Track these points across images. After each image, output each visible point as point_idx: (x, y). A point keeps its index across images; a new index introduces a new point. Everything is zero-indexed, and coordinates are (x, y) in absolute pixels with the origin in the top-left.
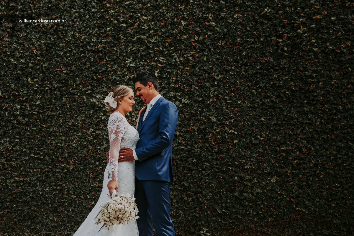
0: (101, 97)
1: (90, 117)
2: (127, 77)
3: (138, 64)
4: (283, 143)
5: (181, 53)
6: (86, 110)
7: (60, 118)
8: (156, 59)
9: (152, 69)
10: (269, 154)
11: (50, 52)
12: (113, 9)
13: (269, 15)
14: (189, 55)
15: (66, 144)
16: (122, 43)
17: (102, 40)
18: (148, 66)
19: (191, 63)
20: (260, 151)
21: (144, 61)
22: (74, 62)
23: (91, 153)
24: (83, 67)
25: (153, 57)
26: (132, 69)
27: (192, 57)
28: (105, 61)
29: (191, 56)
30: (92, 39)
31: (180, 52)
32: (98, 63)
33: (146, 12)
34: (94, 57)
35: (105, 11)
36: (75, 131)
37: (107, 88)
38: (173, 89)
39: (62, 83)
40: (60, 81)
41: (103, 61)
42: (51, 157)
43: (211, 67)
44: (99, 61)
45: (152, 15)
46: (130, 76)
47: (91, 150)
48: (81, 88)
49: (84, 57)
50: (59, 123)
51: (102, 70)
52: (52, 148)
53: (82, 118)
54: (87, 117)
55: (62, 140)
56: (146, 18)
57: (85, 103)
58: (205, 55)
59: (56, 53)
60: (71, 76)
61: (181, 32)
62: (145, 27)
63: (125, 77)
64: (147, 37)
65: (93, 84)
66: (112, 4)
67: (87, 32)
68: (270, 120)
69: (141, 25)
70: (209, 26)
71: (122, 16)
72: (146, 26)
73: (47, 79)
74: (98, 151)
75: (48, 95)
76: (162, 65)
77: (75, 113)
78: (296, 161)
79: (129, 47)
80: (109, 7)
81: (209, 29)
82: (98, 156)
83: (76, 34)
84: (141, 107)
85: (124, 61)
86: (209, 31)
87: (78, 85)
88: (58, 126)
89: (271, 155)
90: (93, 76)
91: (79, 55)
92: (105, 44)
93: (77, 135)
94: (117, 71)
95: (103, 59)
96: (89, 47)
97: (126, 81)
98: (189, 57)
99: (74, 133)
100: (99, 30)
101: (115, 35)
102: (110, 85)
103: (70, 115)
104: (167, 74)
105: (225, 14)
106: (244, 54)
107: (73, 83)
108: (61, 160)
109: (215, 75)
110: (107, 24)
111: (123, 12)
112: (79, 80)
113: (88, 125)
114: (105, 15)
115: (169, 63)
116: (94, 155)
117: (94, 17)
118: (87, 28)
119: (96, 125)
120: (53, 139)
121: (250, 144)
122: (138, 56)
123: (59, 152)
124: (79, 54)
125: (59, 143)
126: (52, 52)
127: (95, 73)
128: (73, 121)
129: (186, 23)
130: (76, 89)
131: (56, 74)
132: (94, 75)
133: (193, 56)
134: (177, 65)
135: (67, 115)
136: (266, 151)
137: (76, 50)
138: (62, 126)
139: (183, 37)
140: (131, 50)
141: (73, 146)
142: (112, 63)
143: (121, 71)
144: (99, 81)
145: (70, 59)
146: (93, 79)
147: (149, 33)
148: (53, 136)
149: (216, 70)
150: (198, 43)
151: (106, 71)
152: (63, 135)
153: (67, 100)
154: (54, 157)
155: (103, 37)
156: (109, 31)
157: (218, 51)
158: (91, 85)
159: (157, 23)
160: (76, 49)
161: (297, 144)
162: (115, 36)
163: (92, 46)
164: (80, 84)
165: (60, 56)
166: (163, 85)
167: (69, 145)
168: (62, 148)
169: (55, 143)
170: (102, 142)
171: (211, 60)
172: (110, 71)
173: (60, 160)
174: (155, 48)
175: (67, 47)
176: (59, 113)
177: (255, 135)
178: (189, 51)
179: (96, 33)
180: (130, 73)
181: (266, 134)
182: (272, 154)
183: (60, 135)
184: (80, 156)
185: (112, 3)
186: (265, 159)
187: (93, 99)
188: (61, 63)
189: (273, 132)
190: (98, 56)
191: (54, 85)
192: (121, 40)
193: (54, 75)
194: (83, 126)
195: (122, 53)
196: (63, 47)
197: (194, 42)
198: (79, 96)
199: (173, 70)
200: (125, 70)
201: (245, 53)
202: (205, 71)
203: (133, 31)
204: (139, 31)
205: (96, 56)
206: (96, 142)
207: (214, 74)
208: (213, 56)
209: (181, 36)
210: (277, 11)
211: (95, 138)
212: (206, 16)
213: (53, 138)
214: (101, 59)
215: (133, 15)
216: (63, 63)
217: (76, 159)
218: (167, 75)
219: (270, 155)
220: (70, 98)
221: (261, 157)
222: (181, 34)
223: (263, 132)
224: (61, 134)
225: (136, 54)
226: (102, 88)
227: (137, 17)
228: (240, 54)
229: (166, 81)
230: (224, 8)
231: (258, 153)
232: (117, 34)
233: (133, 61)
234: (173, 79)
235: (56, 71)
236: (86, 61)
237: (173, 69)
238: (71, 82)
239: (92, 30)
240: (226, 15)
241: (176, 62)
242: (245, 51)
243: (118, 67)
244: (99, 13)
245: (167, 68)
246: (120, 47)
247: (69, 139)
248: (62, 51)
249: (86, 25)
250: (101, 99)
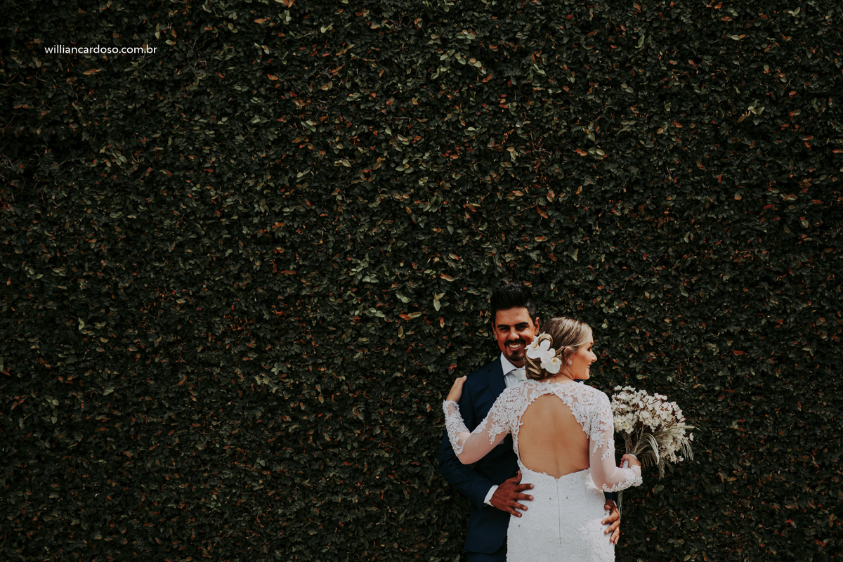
0: (285, 370)
1: (255, 426)
2: (357, 313)
3: (387, 274)
4: (794, 490)
5: (507, 240)
6: (243, 408)
7: (172, 432)
8: (436, 260)
9: (426, 288)
10: (751, 521)
11: (139, 244)
12: (314, 113)
13: (760, 124)
14: (529, 247)
15: (189, 503)
16: (341, 214)
17: (285, 206)
18: (415, 279)
19: (537, 269)
20: (726, 514)
21: (402, 265)
22: (208, 272)
23: (259, 527)
24: (232, 286)
25: (429, 253)
26: (369, 289)
27: (538, 252)
28: (294, 269)
29: (534, 249)
30: (256, 206)
31: (504, 239)
32: (275, 274)
33: (408, 123)
34: (261, 258)
35: (291, 122)
36: (214, 466)
37: (300, 344)
38: (485, 344)
39: (176, 333)
40: (170, 326)
41: (289, 269)
42: (150, 539)
43: (591, 278)
44: (278, 269)
45: (424, 131)
46: (365, 308)
47: (261, 517)
48: (227, 347)
49: (235, 258)
50: (170, 445)
51: (286, 295)
52: (151, 514)
53: (233, 429)
54: (247, 428)
55: (179, 493)
56: (405, 141)
57: (241, 389)
58: (575, 246)
59: (154, 248)
60: (200, 311)
61: (509, 179)
62: (405, 167)
63: (352, 313)
64: (411, 196)
65: (262, 335)
66: (309, 101)
67: (240, 185)
68: (758, 428)
69: (394, 162)
70: (589, 159)
71: (340, 136)
72: (408, 166)
73: (133, 321)
74: (278, 521)
75: (137, 368)
76: (453, 276)
77: (212, 416)
78: (825, 541)
79: (361, 225)
80: (303, 110)
81: (589, 168)
82: (280, 534)
83: (209, 190)
84: (395, 396)
85: (346, 266)
86: (588, 173)
87: (220, 339)
88: (166, 452)
89: (757, 524)
90: (261, 310)
91: (219, 251)
92: (293, 220)
93: (220, 478)
94: (328, 296)
95: (289, 262)
96: (248, 227)
97: (353, 323)
98: (529, 251)
99: (211, 471)
100: (275, 177)
101: (320, 191)
102: (308, 337)
103: (199, 421)
104: (466, 302)
105: (632, 123)
106: (686, 240)
107: (207, 332)
108: (178, 547)
109: (602, 301)
110: (296, 161)
111: (343, 123)
112: (222, 323)
113: (251, 449)
114: (289, 132)
115: (474, 270)
116: (268, 531)
117: (259, 139)
118: (241, 171)
119: (273, 449)
120: (155, 491)
121: (697, 495)
122: (386, 251)
123: (172, 526)
124: (221, 248)
125: (170, 502)
126: (144, 244)
127: (268, 302)
128: (208, 438)
129: (522, 151)
130: (215, 349)
131: (158, 308)
132: (264, 307)
133: (540, 247)
134: (497, 275)
135: (192, 421)
136: (745, 512)
137: (210, 238)
138: (179, 453)
139: (514, 195)
140: (366, 235)
141: (209, 509)
142: (313, 273)
143: (340, 296)
144: (278, 324)
145: (196, 263)
146: (260, 319)
147: (417, 186)
148: (155, 481)
149: (607, 288)
150: (557, 210)
151: (297, 296)
152: (181, 479)
153: (189, 380)
154: (157, 540)
155: (287, 199)
156: (302, 182)
157: (614, 233)
158: (255, 335)
159: (440, 154)
160: (211, 235)
161: (831, 493)
162: (320, 196)
163: (256, 227)
164: (224, 334)
165: (167, 254)
166: (459, 334)
167: (198, 507)
168: (179, 514)
169: (159, 502)
170: (291, 495)
171: (591, 258)
172: (309, 297)
173: (176, 547)
174: (435, 230)
175: (186, 230)
176: (170, 417)
177: (714, 468)
178: (531, 236)
179: (268, 187)
180: (365, 300)
181: (745, 468)
182: (761, 522)
183: (174, 479)
184: (230, 536)
185: (311, 98)
186: (741, 535)
187: (262, 377)
188: (171, 277)
189: (766, 460)
190: (274, 254)
191: (150, 340)
192: (338, 206)
193: (150, 311)
194: (236, 451)
195: (342, 243)
196: (174, 230)
197: (543, 209)
198: (222, 368)
199: (484, 290)
200: (349, 292)
201: (689, 237)
202: (573, 289)
203: (370, 180)
204: (389, 179)
205: (267, 253)
206: (274, 495)
207: (599, 299)
208: (598, 246)
209: (507, 189)
210: (786, 110)
211: (269, 485)
212: (578, 131)
213: (154, 487)
214: (282, 262)
215: (370, 133)
216: (175, 274)
217: (218, 543)
218: (468, 305)
219: (753, 524)
220: (198, 375)
221: (730, 529)
222: (507, 186)
223: (736, 459)
224: (177, 476)
225: (382, 245)
226: (286, 344)
227: (382, 137)
228: (677, 240)
229: (464, 323)
230: (631, 105)
231: (720, 519)
232: (325, 189)
233: (372, 266)
234: (483, 317)
235: (157, 300)
236: (240, 271)
237: (486, 286)
238: (199, 330)
239: (256, 178)
240: (635, 125)
241: (493, 267)
242: (689, 230)
243: (332, 283)
244: (272, 129)
245: (469, 286)
246: (335, 227)
247: (198, 490)
248: (171, 240)
249: (238, 164)
250: (284, 376)
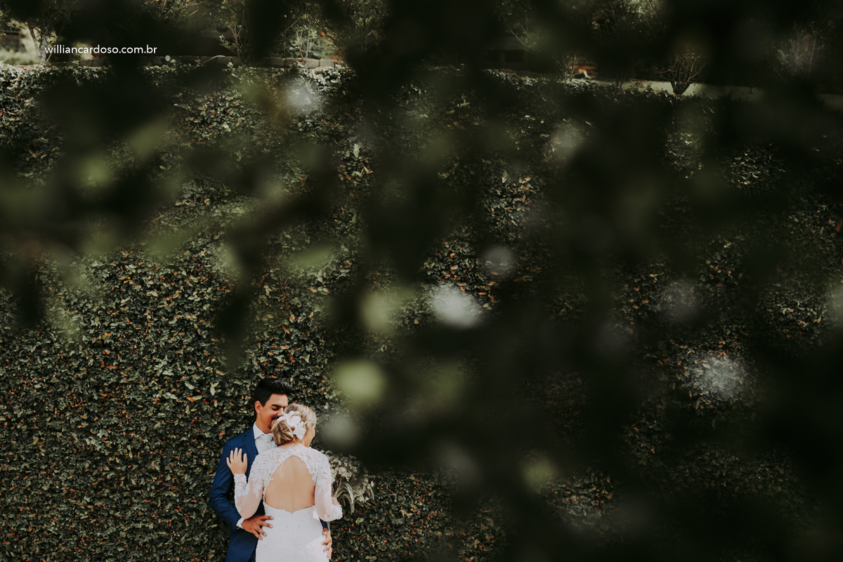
0: (107, 435)
1: (84, 474)
2: (158, 396)
3: (180, 369)
4: (451, 523)
5: (262, 347)
6: (77, 461)
7: (26, 477)
8: (213, 360)
9: (206, 379)
10: (422, 544)
11: (11, 347)
12: (134, 260)
13: (431, 274)
14: (277, 352)
15: (36, 528)
16: (150, 328)
17: (112, 322)
18: (198, 373)
19: (281, 368)
20: (405, 538)
21: (190, 363)
22: (57, 366)
23: (83, 545)
24: (73, 376)
25: (209, 356)
26: (166, 380)
27: (283, 356)
28: (116, 365)
29: (280, 354)
30: (92, 321)
31: (260, 347)
32: (103, 369)
33: (198, 268)
34: (94, 357)
35: (119, 265)
36: (54, 501)
37: (118, 417)
38: (244, 419)
39: (33, 408)
40: (29, 403)
41: (112, 365)
42: (7, 553)
43: (318, 374)
44: (105, 365)
45: (208, 273)
46: (163, 393)
47: (85, 538)
48: (68, 418)
49: (76, 357)
50: (24, 486)
51: (110, 383)
52: (9, 535)
53: (69, 475)
54: (78, 475)
55: (29, 521)
56: (195, 280)
57: (75, 447)
58: (308, 353)
59: (21, 350)
60: (50, 393)
61: (264, 306)
62: (195, 298)
63: (154, 396)
64: (198, 317)
65: (92, 410)
66: (132, 252)
67: (82, 308)
68: (428, 480)
69: (187, 293)
70: (318, 294)
71: (152, 276)
72: (196, 296)
73: (4, 399)
74: (97, 541)
75: (4, 432)
76: (224, 371)
77: (55, 466)
78: (472, 558)
79: (163, 336)
80: (127, 258)
81: (317, 300)
82: (98, 551)
83: (61, 311)
84: (182, 454)
85: (152, 364)
86: (318, 303)
87: (63, 412)
88: (21, 492)
89: (426, 546)
90: (92, 393)
91: (65, 352)
92: (117, 332)
93: (58, 510)
94: (138, 384)
95: (112, 360)
96: (86, 336)
97: (154, 403)
98: (277, 355)
99: (52, 505)
100: (107, 302)
101: (136, 312)
102: (124, 412)
103: (46, 470)
104: (233, 389)
105: (347, 271)
106: (382, 350)
107: (54, 408)
108: (26, 559)
109: (325, 391)
110: (121, 292)
111: (154, 267)
112: (65, 402)
113: (80, 490)
114: (117, 272)
115: (239, 368)
116: (89, 548)
117: (97, 277)
118: (83, 298)
119: (96, 490)
120: (12, 519)
121: (386, 526)
122: (180, 354)
123: (23, 544)
124: (67, 350)
125: (22, 527)
126: (14, 347)
127: (97, 387)
128: (51, 482)
129: (274, 288)
130: (59, 419)
131: (22, 390)
132: (94, 391)
133: (285, 353)
134: (254, 371)
135: (41, 470)
136: (418, 538)
137: (60, 343)
138: (30, 492)
139: (267, 317)
140: (166, 343)
141: (49, 532)
142: (129, 368)
143: (147, 384)
144: (103, 403)
145: (49, 360)
146: (91, 399)
147: (202, 310)
148: (13, 512)
149: (328, 381)
150: (296, 328)
151: (117, 384)
152: (31, 510)
153: (40, 441)
154: (12, 553)
155: (114, 317)
156: (124, 306)
157: (334, 344)
158: (87, 411)
159: (218, 289)
160: (61, 340)
161: (476, 525)
162: (136, 315)
163: (92, 336)
164: (66, 409)
165: (30, 354)
166: (227, 411)
167: (42, 530)
168: (28, 536)
169: (14, 527)
170: (106, 522)
171: (318, 361)
172: (126, 384)
173: (24, 559)
174: (213, 340)
175: (44, 338)
176: (25, 467)
177: (398, 507)
178: (278, 345)
179: (101, 309)
180: (164, 387)
181: (418, 507)
182: (428, 545)
183: (26, 511)
184: (63, 552)
185: (133, 250)
186: (416, 553)
187: (90, 439)
188: (31, 369)
189: (433, 502)
190: (103, 355)
191: (15, 413)
192: (148, 322)
193: (16, 393)
194: (70, 491)
195: (150, 348)
196: (35, 337)
197: (287, 327)
198: (64, 433)
199: (245, 381)
200: (153, 382)
201: (384, 348)
202: (305, 381)
203: (170, 305)
204: (183, 305)
205: (98, 354)
206: (95, 522)
207: (323, 389)
208: (323, 353)
209: (263, 313)
210: (449, 265)
211: (92, 515)
212: (312, 276)
213: (11, 516)
214: (108, 360)
215: (172, 274)
216: (34, 368)
217: (54, 556)
218: (234, 391)
219: (423, 546)
220: (47, 437)
221: (408, 549)
222: (263, 311)
223: (413, 501)
224: (28, 508)
225: (177, 349)
226: (108, 417)
227: (180, 277)
228: (376, 350)
229: (231, 404)
230: (347, 259)
231: (401, 542)
232: (140, 311)
233: (170, 364)
234: (244, 400)
235: (21, 385)
236: (79, 365)
237: (247, 378)
238: (49, 406)
239: (93, 303)
240: (349, 273)
241: (252, 366)
242: (384, 343)
243: (141, 375)
244: (106, 270)
245: (235, 378)
246: (145, 336)
247: (42, 518)
248: (33, 344)
249: (82, 293)
250: (106, 439)
